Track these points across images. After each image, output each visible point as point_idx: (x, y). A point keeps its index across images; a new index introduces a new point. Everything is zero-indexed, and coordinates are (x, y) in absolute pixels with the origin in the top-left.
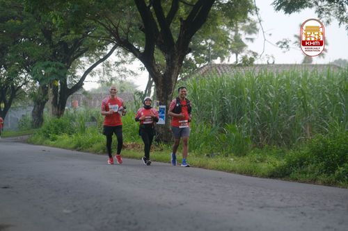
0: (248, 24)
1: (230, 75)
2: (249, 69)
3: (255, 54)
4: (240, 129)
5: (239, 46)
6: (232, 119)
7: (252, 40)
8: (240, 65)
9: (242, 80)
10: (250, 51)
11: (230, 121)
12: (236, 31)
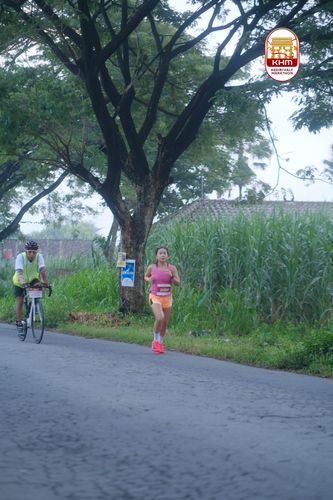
0: (257, 143)
1: (231, 216)
2: (257, 208)
3: (267, 187)
4: (243, 295)
5: (244, 175)
6: (231, 280)
7: (263, 166)
8: (244, 202)
9: (247, 224)
10: (260, 182)
11: (229, 283)
12: (240, 152)
